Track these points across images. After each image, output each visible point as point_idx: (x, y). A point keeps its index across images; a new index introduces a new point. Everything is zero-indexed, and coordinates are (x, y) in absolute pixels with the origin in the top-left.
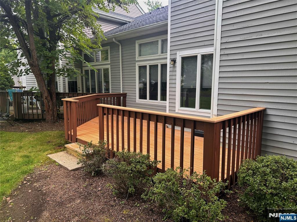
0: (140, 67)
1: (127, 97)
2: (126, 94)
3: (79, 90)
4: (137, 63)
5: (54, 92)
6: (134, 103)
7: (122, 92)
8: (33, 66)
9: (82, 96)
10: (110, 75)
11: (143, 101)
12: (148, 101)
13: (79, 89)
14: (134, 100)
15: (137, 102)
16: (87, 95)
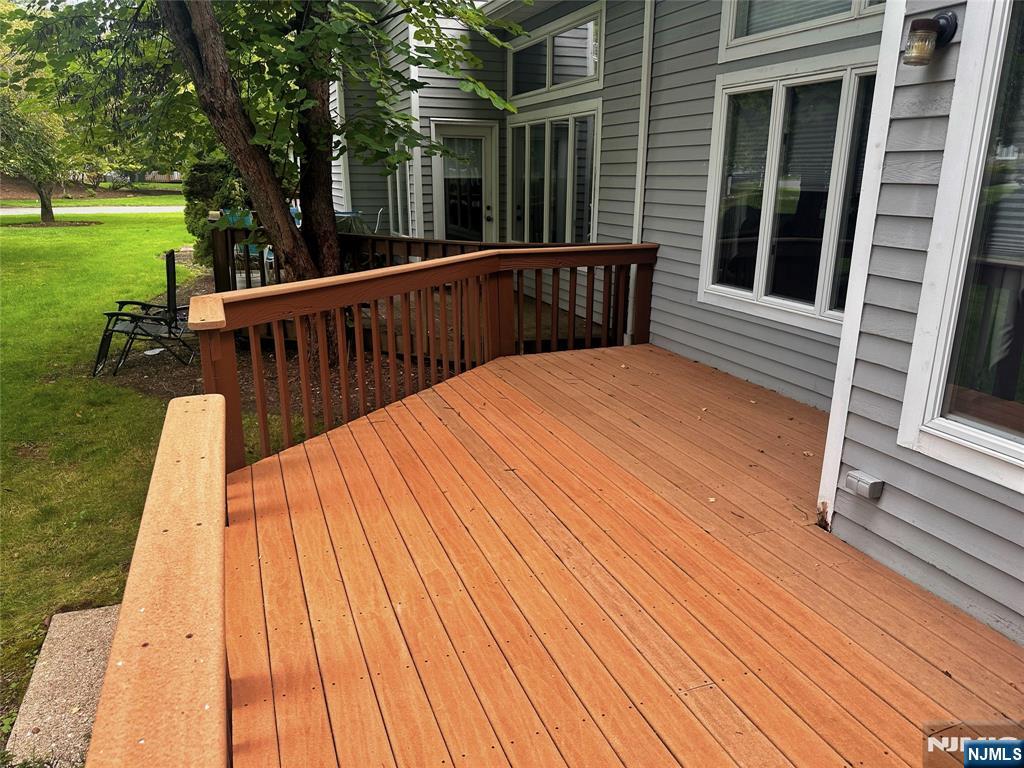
0: (737, 102)
1: (658, 266)
2: (654, 250)
3: (489, 219)
4: (721, 80)
5: (325, 232)
6: (685, 298)
7: (636, 241)
8: (214, 114)
9: (444, 256)
10: (599, 150)
11: (731, 296)
12: (757, 301)
13: (488, 213)
14: (687, 285)
15: (701, 298)
16: (463, 252)
